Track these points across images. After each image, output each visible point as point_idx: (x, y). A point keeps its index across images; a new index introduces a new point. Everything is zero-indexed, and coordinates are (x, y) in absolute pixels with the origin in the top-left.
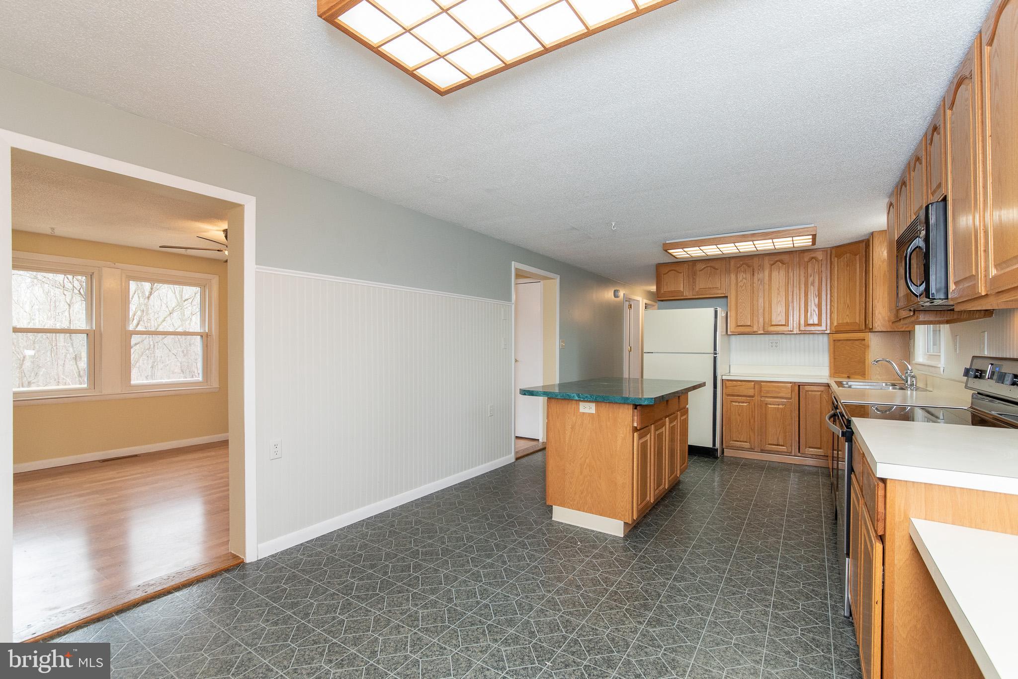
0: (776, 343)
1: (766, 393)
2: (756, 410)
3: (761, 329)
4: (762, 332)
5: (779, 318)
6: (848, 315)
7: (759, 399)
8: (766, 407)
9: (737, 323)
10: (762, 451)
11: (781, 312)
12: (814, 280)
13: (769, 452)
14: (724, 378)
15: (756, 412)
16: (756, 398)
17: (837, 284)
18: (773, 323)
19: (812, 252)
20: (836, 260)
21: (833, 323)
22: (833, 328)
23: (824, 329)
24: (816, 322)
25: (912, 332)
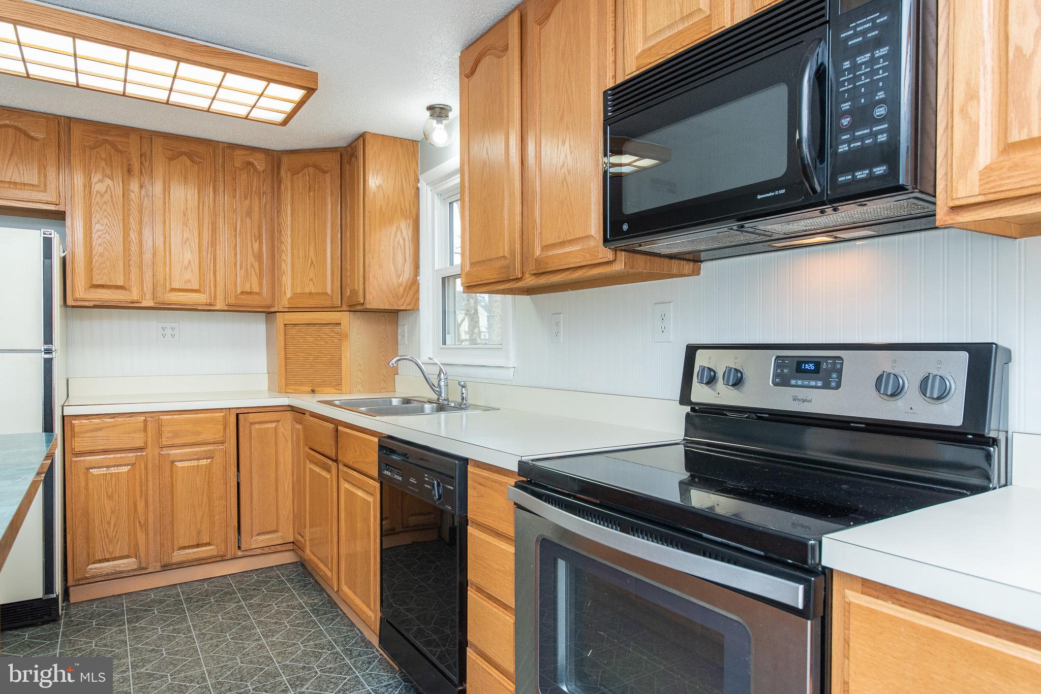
0: (173, 329)
1: (173, 437)
2: (150, 479)
3: (149, 296)
4: (151, 304)
5: (188, 275)
6: (311, 280)
7: (156, 451)
8: (172, 470)
9: (91, 279)
10: (167, 567)
11: (190, 262)
12: (251, 206)
13: (181, 565)
14: (68, 411)
15: (150, 483)
16: (151, 452)
17: (292, 220)
18: (176, 285)
19: (247, 152)
20: (289, 176)
21: (285, 293)
22: (285, 303)
23: (269, 302)
24: (256, 289)
25: (400, 313)
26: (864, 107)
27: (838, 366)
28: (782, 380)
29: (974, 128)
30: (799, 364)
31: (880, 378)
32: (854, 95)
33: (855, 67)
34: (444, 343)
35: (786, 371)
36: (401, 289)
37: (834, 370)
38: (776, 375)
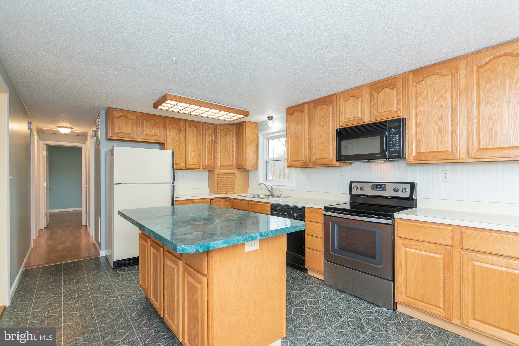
0: (185, 175)
4: (185, 168)
5: (194, 160)
6: (226, 161)
17: (220, 144)
19: (208, 125)
20: (219, 131)
21: (218, 165)
22: (218, 168)
23: (213, 168)
24: (210, 164)
25: (249, 171)
26: (394, 144)
27: (385, 186)
28: (373, 189)
29: (412, 149)
30: (377, 186)
31: (394, 189)
32: (393, 141)
33: (393, 137)
34: (267, 179)
35: (374, 187)
36: (254, 164)
37: (384, 187)
38: (372, 188)
